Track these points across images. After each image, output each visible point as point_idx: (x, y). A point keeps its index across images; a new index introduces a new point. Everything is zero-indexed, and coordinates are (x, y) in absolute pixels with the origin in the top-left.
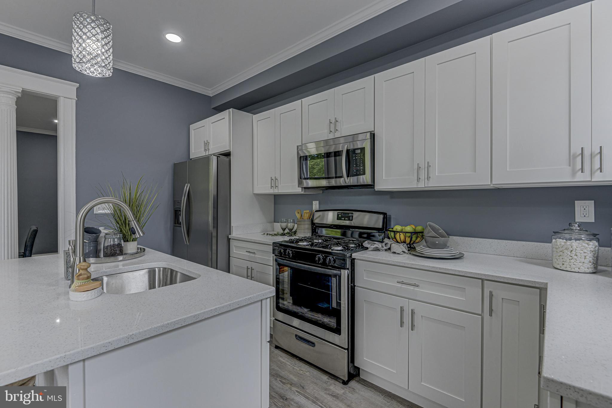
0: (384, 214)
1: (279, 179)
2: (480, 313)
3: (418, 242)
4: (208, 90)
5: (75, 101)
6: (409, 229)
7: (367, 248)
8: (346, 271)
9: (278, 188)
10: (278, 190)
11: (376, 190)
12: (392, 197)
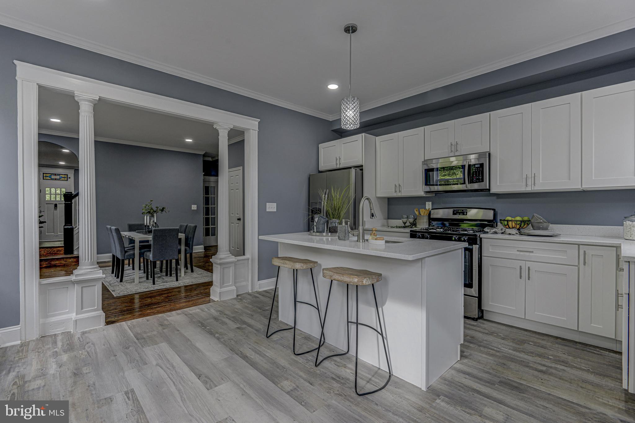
0: (494, 210)
1: (402, 185)
2: (577, 264)
3: (524, 228)
4: (330, 116)
5: (257, 132)
6: (518, 218)
7: (487, 233)
8: (477, 246)
9: (401, 192)
10: (401, 194)
11: (491, 193)
12: (498, 198)
